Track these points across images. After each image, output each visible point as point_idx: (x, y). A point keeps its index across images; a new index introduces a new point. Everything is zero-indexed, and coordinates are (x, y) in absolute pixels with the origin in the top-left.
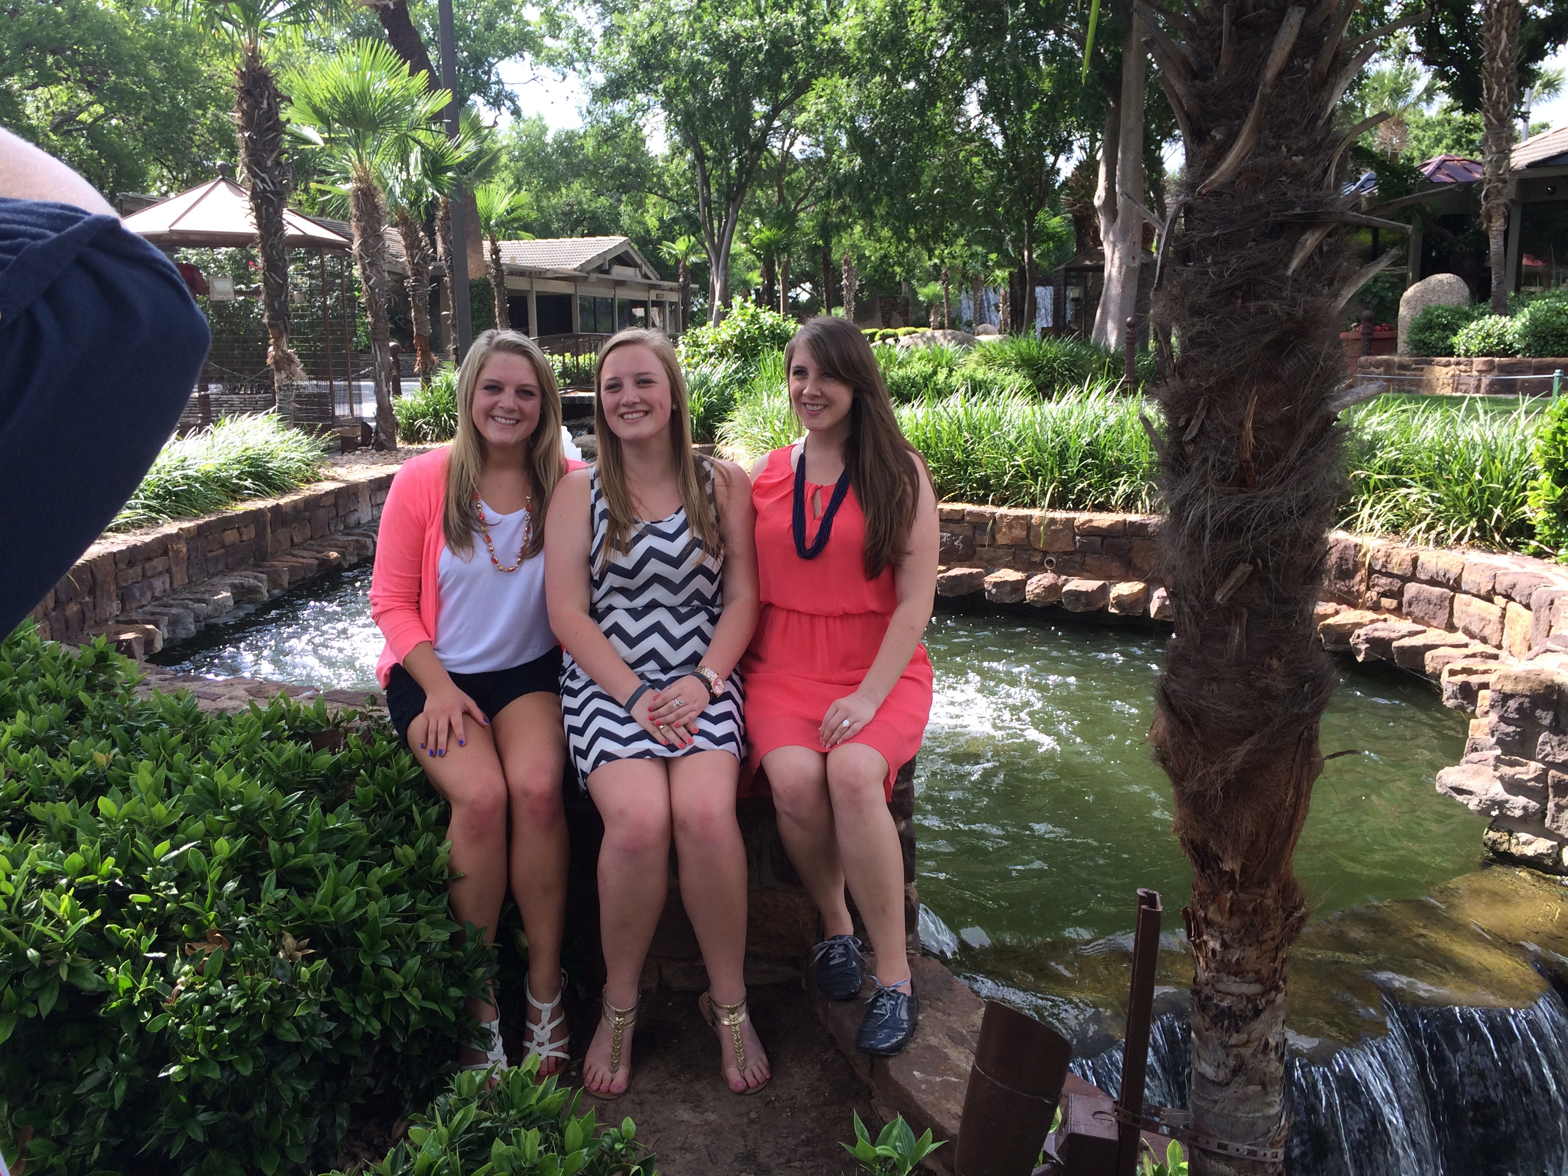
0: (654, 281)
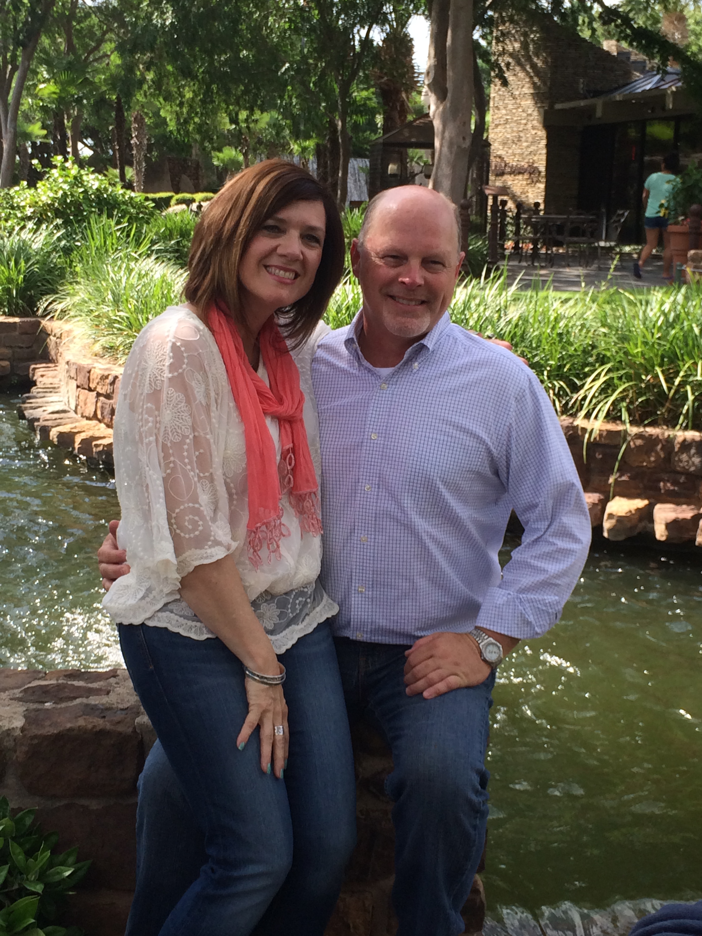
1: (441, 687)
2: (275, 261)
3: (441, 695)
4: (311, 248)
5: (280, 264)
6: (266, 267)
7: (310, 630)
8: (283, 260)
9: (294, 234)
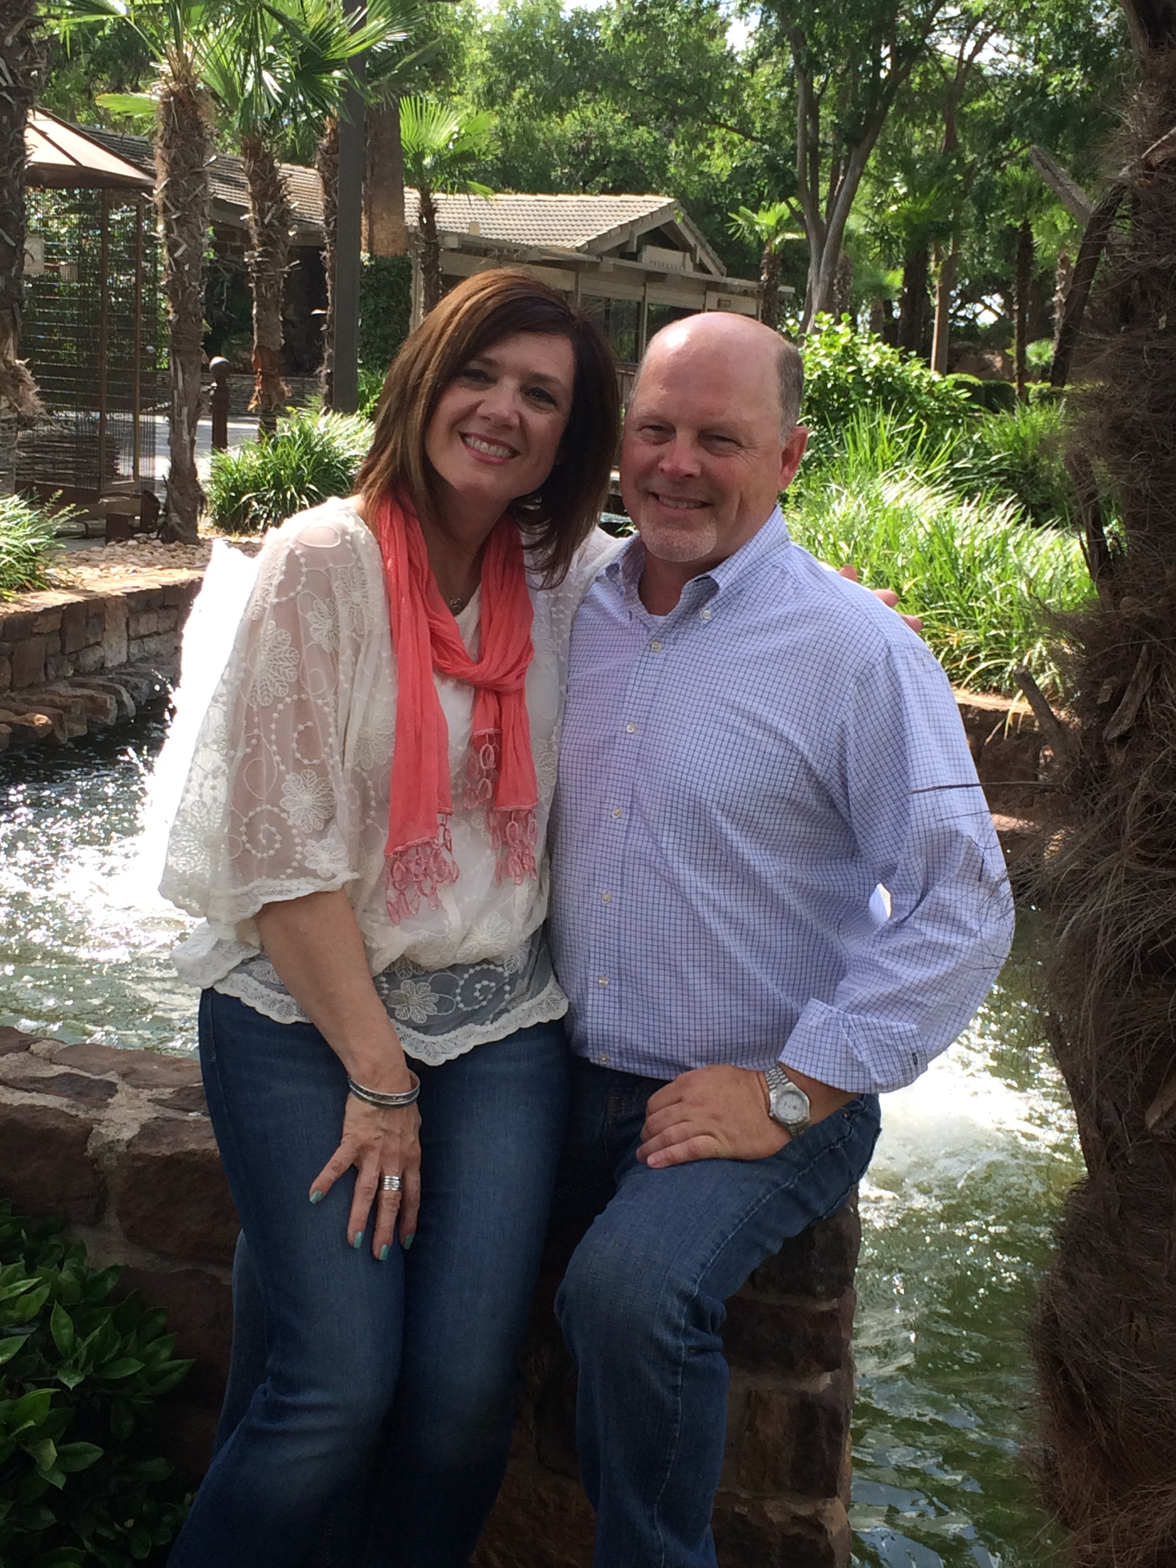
0: (716, 277)
1: (679, 1151)
2: (474, 427)
3: (675, 1165)
4: (540, 409)
5: (483, 433)
6: (464, 436)
7: (501, 1036)
8: (486, 425)
9: (509, 385)
